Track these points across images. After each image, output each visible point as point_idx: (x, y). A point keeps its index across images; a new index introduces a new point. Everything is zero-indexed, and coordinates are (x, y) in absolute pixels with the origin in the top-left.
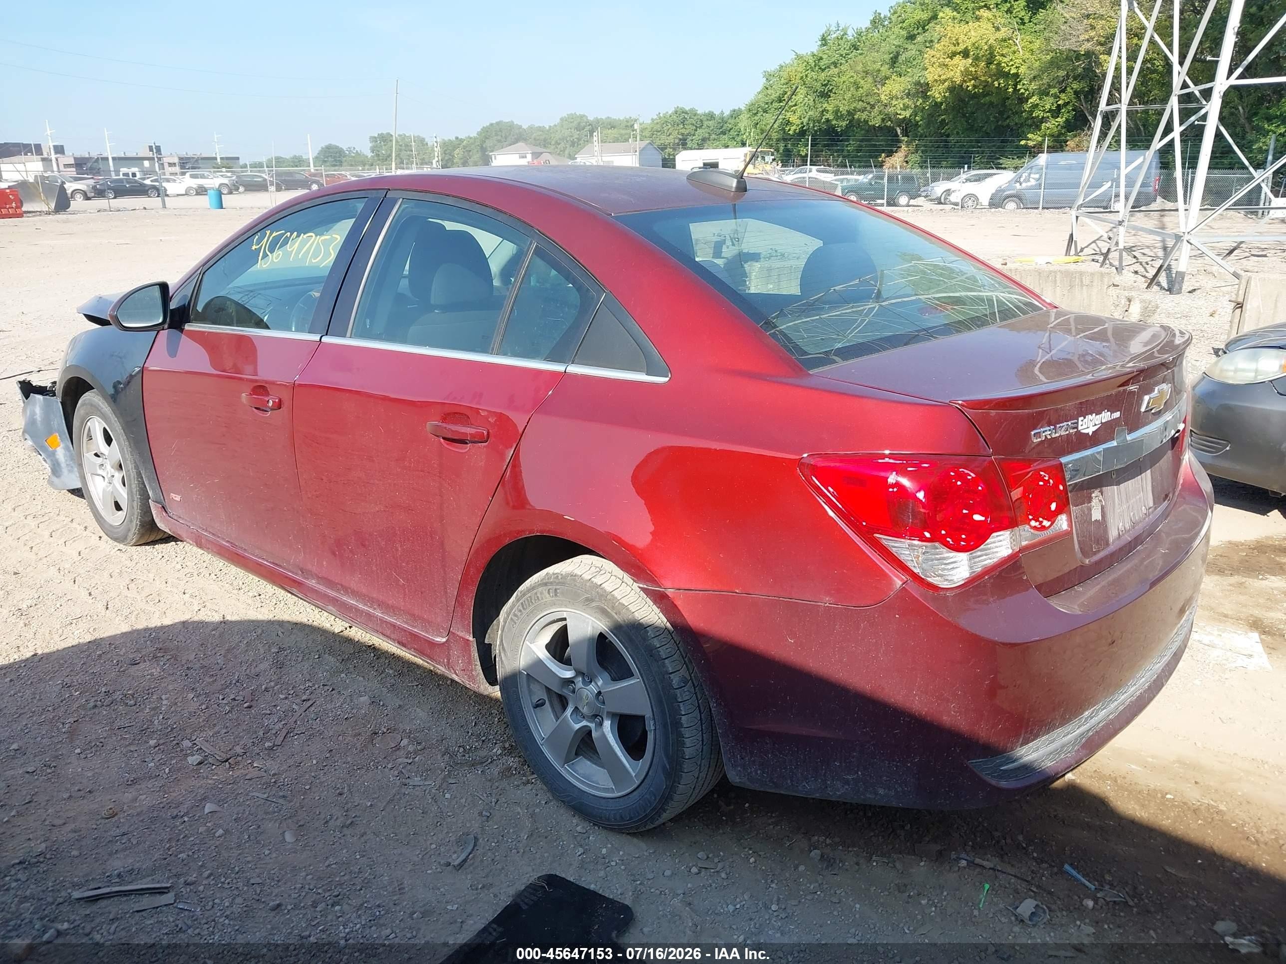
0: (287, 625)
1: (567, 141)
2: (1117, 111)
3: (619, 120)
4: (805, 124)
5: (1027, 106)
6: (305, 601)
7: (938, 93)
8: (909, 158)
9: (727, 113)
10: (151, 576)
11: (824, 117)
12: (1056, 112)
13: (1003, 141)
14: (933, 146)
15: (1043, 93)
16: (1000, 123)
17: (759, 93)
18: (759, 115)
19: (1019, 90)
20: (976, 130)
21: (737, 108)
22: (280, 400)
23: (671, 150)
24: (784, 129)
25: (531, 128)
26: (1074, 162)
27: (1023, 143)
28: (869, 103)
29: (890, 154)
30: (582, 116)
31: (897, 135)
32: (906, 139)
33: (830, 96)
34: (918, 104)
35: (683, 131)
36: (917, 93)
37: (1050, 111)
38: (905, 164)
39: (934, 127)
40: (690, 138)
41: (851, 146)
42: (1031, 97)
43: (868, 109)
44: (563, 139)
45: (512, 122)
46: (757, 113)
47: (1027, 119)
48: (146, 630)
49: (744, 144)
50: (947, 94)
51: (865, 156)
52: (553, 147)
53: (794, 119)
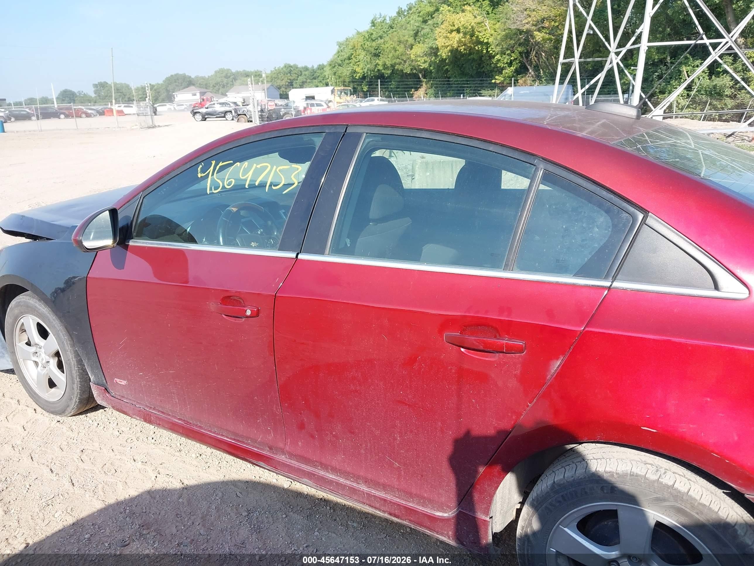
0: (239, 484)
1: (220, 85)
2: (572, 63)
3: (251, 72)
4: (365, 72)
5: (494, 60)
6: (273, 472)
7: (444, 53)
8: (428, 91)
9: (315, 67)
10: (97, 445)
11: (377, 68)
12: (510, 64)
13: (481, 81)
14: (441, 84)
15: (503, 53)
16: (479, 70)
17: (335, 55)
18: (336, 67)
19: (489, 52)
20: (466, 75)
21: (321, 64)
22: (258, 310)
23: (284, 89)
24: (353, 76)
25: (197, 77)
26: (528, 92)
27: (493, 81)
28: (403, 60)
29: (417, 89)
30: (228, 70)
31: (419, 78)
32: (425, 80)
33: (379, 56)
34: (432, 59)
35: (290, 77)
36: (431, 53)
37: (507, 63)
38: (425, 95)
39: (441, 73)
40: (295, 82)
41: (393, 84)
42: (496, 56)
43: (403, 63)
44: (217, 84)
45: (185, 74)
46: (335, 66)
47: (494, 68)
48: (119, 504)
49: (327, 85)
50: (449, 54)
51: (402, 91)
52: (211, 89)
53: (358, 69)
